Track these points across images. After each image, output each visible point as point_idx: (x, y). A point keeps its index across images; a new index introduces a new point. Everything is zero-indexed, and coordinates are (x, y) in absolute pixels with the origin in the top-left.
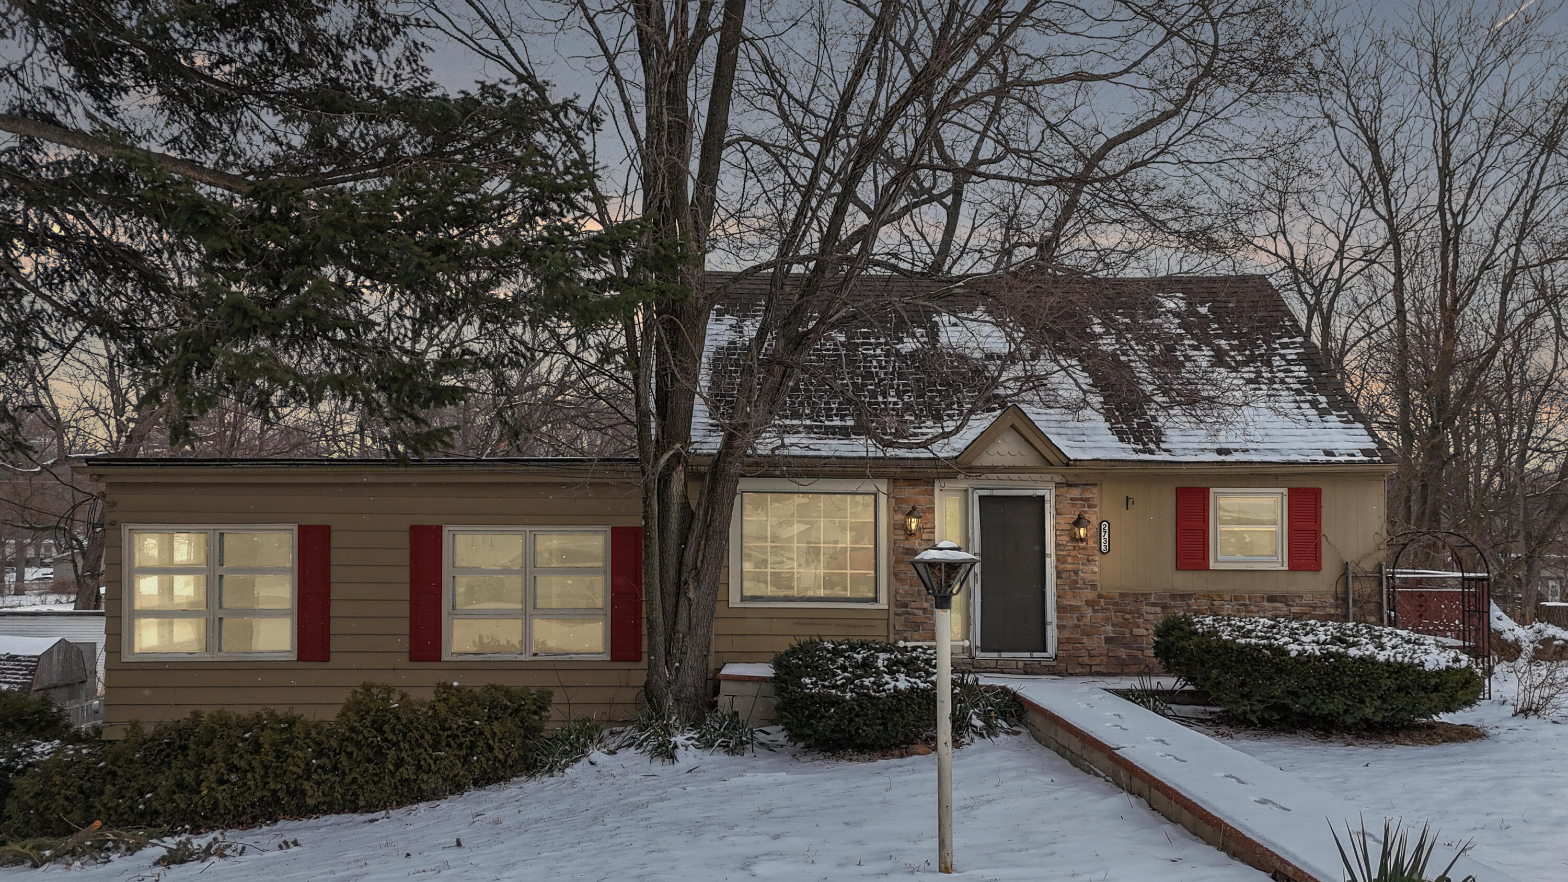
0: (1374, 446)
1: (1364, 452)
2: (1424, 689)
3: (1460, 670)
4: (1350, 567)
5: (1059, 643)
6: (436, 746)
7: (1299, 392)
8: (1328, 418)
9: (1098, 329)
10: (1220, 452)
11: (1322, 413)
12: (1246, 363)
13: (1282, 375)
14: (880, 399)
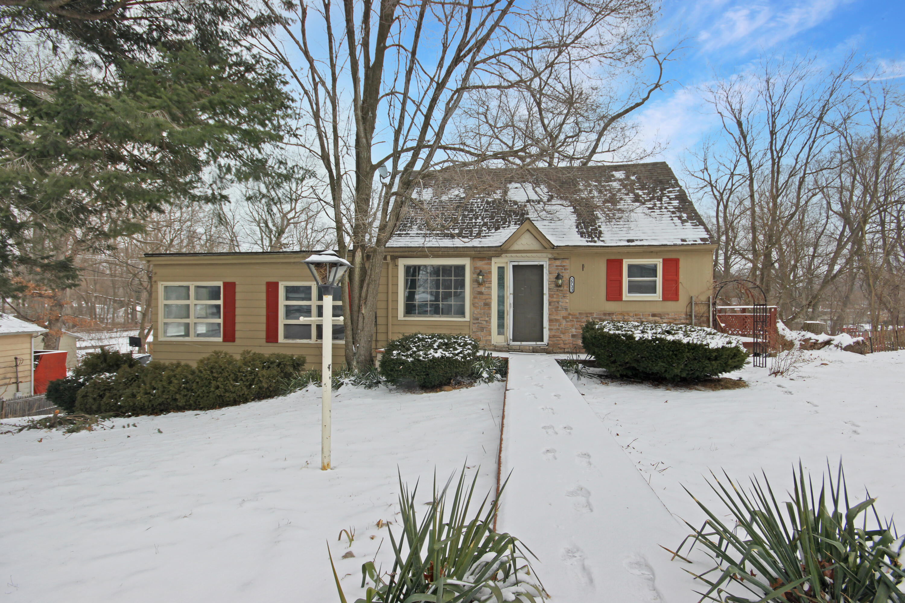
0: (707, 236)
1: (702, 239)
2: (709, 359)
3: (731, 349)
4: (694, 299)
5: (550, 337)
6: (236, 380)
7: (673, 213)
8: (686, 224)
9: (581, 187)
10: (628, 241)
11: (683, 222)
12: (650, 200)
13: (666, 205)
14: (474, 221)
